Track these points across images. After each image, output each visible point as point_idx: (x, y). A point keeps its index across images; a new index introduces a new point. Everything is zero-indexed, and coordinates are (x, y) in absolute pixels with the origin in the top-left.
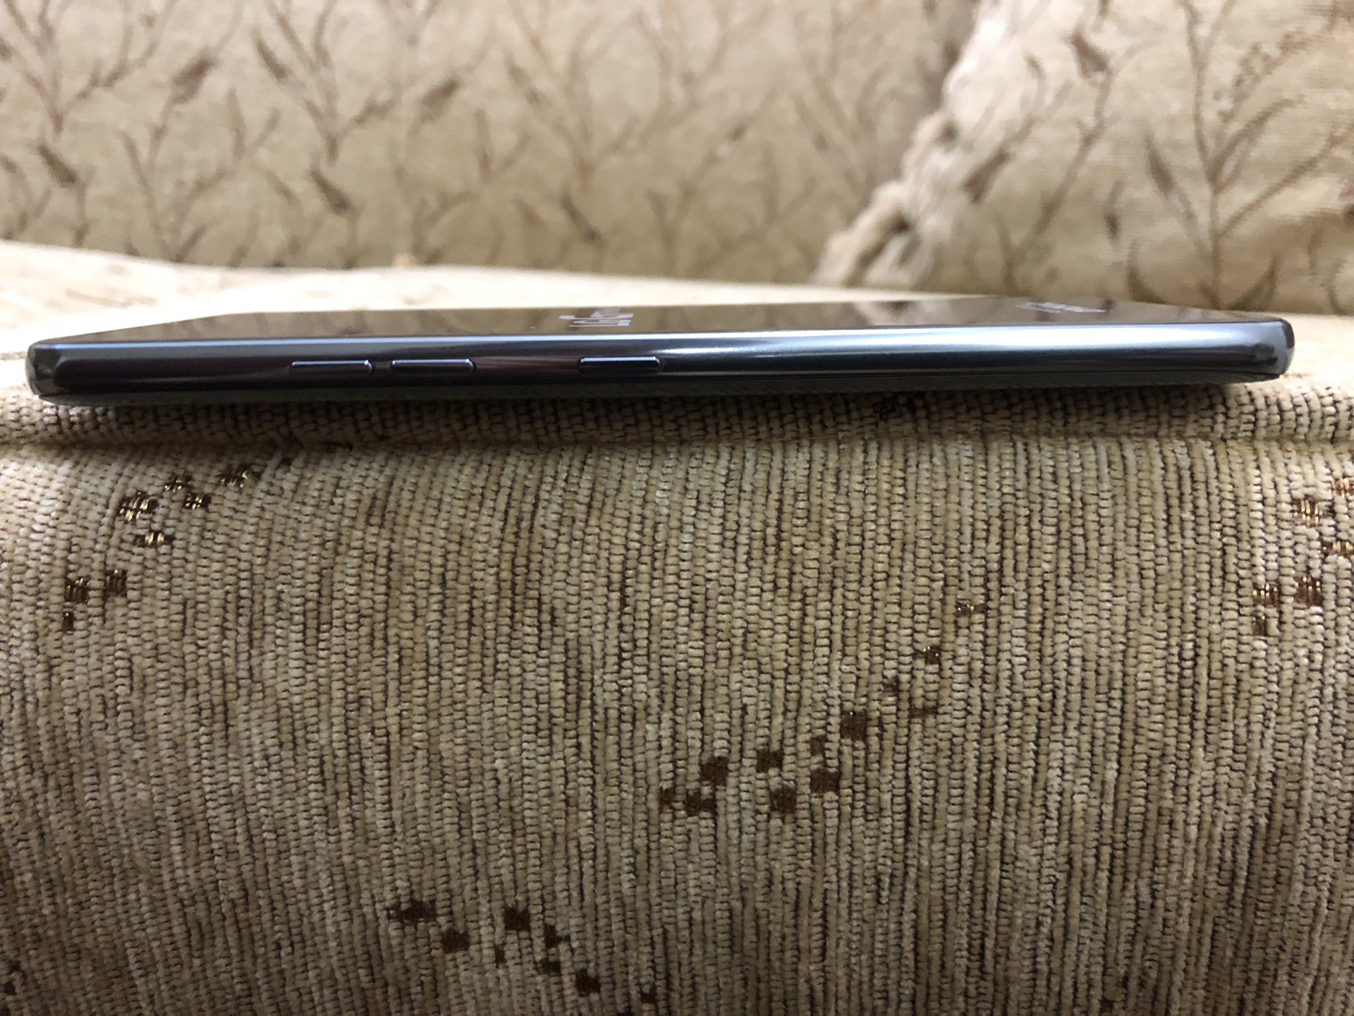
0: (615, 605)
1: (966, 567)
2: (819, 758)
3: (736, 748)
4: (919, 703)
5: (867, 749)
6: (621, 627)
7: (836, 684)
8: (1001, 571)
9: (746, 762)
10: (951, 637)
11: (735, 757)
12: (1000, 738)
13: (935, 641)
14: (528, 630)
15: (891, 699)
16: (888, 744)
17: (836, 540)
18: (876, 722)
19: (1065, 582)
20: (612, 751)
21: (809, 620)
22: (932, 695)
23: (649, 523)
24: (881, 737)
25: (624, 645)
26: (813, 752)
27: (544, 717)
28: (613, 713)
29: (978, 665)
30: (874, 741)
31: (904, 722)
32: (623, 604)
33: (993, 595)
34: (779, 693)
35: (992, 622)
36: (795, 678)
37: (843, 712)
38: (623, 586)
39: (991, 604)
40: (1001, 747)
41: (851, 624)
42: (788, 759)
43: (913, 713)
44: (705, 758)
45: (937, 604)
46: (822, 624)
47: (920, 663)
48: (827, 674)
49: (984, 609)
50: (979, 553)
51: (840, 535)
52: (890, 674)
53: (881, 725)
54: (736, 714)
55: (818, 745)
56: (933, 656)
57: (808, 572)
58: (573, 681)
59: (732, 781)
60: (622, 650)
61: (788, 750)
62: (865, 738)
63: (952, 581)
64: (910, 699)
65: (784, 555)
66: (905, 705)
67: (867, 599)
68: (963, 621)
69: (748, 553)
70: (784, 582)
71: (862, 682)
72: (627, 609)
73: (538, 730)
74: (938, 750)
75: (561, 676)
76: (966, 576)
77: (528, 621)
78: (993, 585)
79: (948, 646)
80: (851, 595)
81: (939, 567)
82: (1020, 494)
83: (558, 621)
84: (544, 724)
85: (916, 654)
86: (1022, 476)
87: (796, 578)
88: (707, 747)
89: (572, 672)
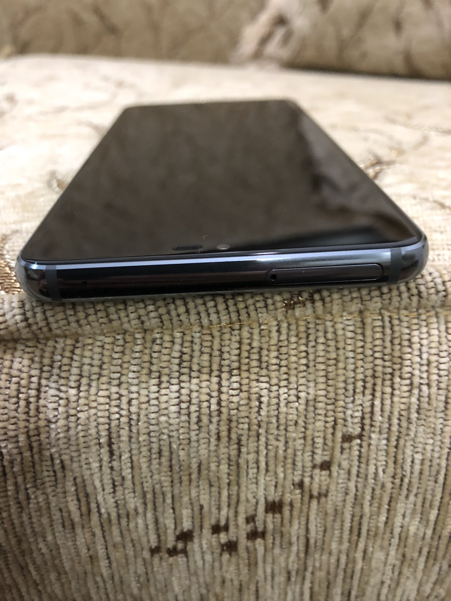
1: (349, 412)
2: (251, 525)
3: (197, 525)
4: (315, 493)
5: (282, 518)
8: (372, 413)
9: (205, 531)
10: (338, 455)
11: (197, 529)
12: (367, 504)
13: (327, 458)
15: (298, 491)
16: (295, 513)
17: (261, 403)
18: (288, 504)
19: (414, 416)
21: (243, 455)
22: (324, 487)
23: (124, 400)
24: (291, 511)
25: (116, 478)
26: (248, 523)
29: (355, 470)
30: (286, 513)
31: (306, 502)
33: (367, 428)
34: (224, 496)
35: (365, 444)
36: (234, 487)
37: (267, 502)
39: (364, 433)
40: (367, 509)
42: (232, 527)
43: (311, 497)
44: (178, 533)
45: (329, 437)
46: (252, 456)
47: (317, 471)
48: (256, 484)
49: (360, 436)
51: (263, 399)
52: (298, 478)
53: (291, 505)
54: (197, 509)
56: (326, 466)
57: (241, 426)
59: (196, 540)
60: (114, 481)
61: (232, 523)
62: (281, 512)
63: (340, 421)
64: (310, 491)
65: (224, 416)
66: (306, 494)
67: (282, 438)
68: (346, 445)
69: (198, 417)
71: (279, 485)
72: (115, 457)
73: (64, 525)
74: (327, 513)
75: (74, 498)
76: (349, 419)
77: (45, 468)
78: (367, 421)
80: (271, 437)
81: (331, 413)
82: (386, 358)
84: (67, 523)
85: (314, 467)
86: (388, 344)
87: (233, 430)
88: (178, 527)
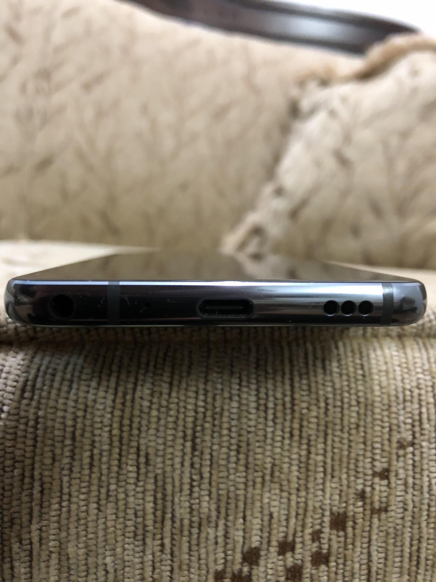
0: (188, 450)
1: (401, 419)
2: (316, 544)
3: (265, 541)
4: (377, 505)
5: (346, 537)
6: (192, 465)
7: (328, 496)
9: (272, 549)
10: (395, 463)
11: (265, 546)
12: (424, 524)
13: (385, 465)
14: (130, 468)
15: (360, 504)
16: (358, 531)
17: (327, 404)
18: (351, 519)
20: (185, 548)
21: (313, 456)
22: (384, 500)
23: (210, 395)
24: (354, 528)
25: (195, 477)
26: (313, 541)
27: (140, 527)
28: (186, 522)
29: (410, 480)
30: (350, 530)
31: (368, 518)
32: (194, 449)
33: (418, 435)
34: (293, 503)
35: (417, 452)
36: (303, 493)
37: (332, 513)
38: (194, 437)
39: (416, 441)
40: (425, 530)
41: (337, 457)
42: (298, 546)
43: (373, 511)
44: (246, 549)
45: (386, 442)
46: (320, 458)
47: (377, 480)
48: (323, 490)
49: (413, 444)
50: (408, 409)
51: (329, 401)
52: (360, 487)
53: (354, 520)
54: (266, 518)
55: (316, 536)
56: (385, 474)
57: (311, 425)
58: (160, 502)
59: (262, 562)
60: (192, 480)
61: (298, 540)
62: (344, 529)
63: (395, 428)
64: (372, 503)
65: (297, 415)
66: (368, 507)
67: (346, 441)
68: (401, 452)
70: (296, 432)
71: (343, 494)
72: (196, 453)
73: (136, 535)
74: (388, 534)
75: (152, 499)
76: (402, 425)
77: (130, 462)
78: (417, 429)
79: (393, 468)
80: (337, 439)
81: (386, 419)
83: (151, 462)
84: (140, 532)
85: (374, 474)
87: (304, 430)
88: (247, 541)
89: (159, 495)
